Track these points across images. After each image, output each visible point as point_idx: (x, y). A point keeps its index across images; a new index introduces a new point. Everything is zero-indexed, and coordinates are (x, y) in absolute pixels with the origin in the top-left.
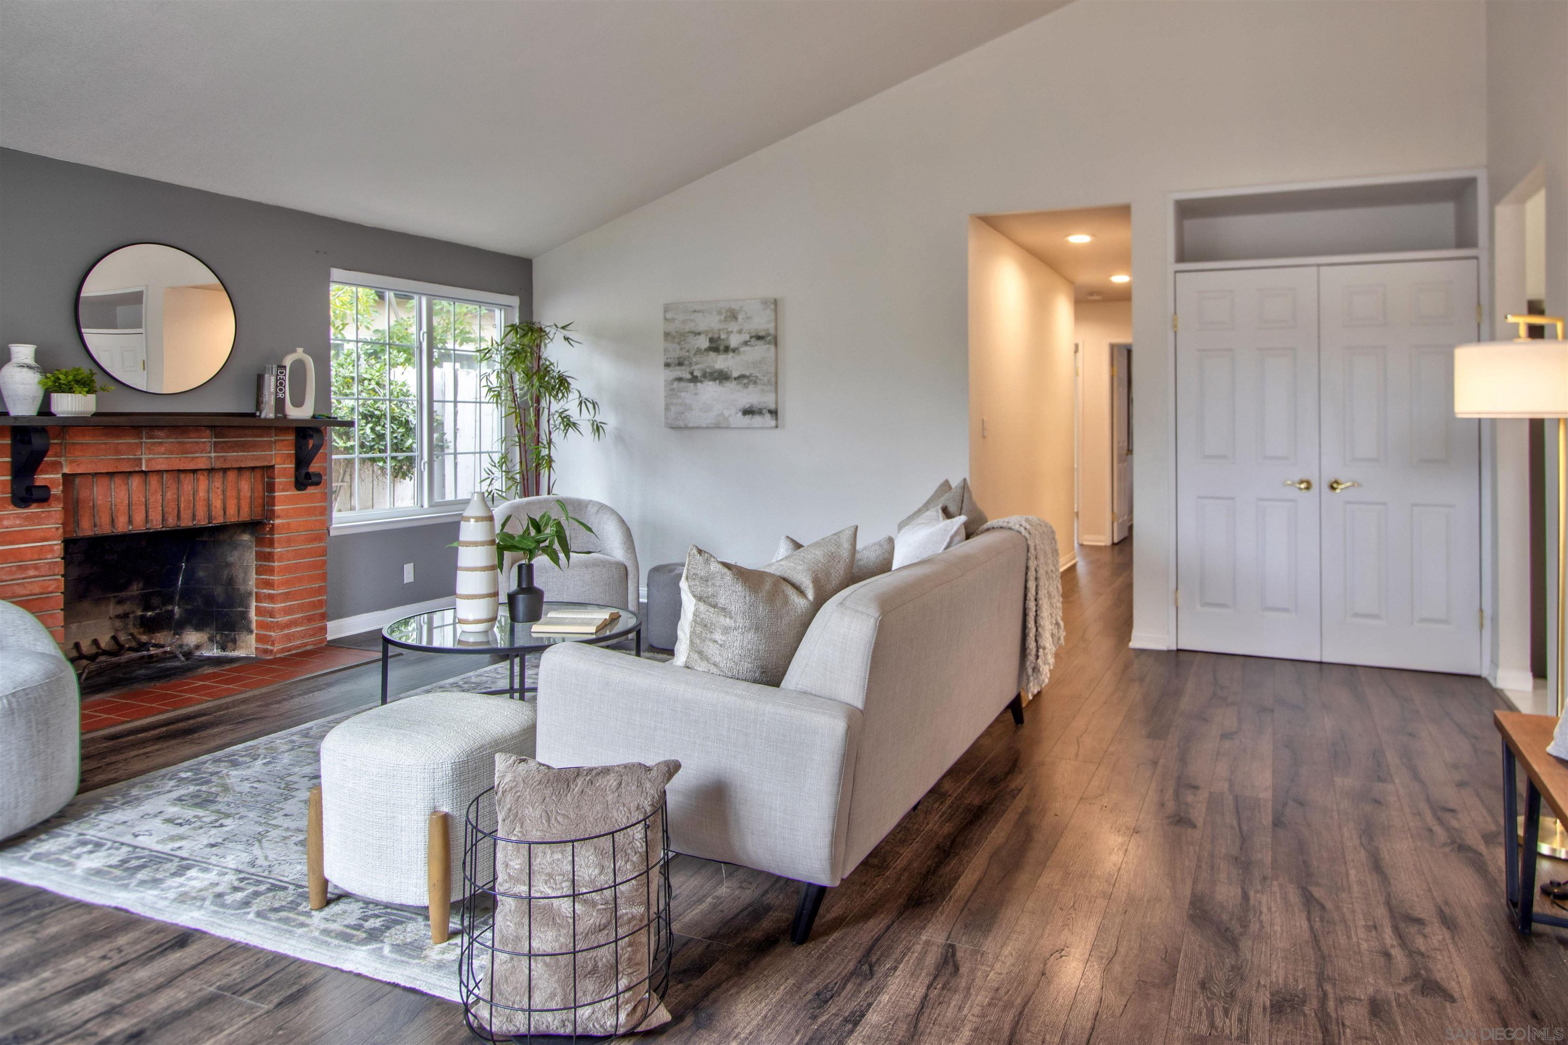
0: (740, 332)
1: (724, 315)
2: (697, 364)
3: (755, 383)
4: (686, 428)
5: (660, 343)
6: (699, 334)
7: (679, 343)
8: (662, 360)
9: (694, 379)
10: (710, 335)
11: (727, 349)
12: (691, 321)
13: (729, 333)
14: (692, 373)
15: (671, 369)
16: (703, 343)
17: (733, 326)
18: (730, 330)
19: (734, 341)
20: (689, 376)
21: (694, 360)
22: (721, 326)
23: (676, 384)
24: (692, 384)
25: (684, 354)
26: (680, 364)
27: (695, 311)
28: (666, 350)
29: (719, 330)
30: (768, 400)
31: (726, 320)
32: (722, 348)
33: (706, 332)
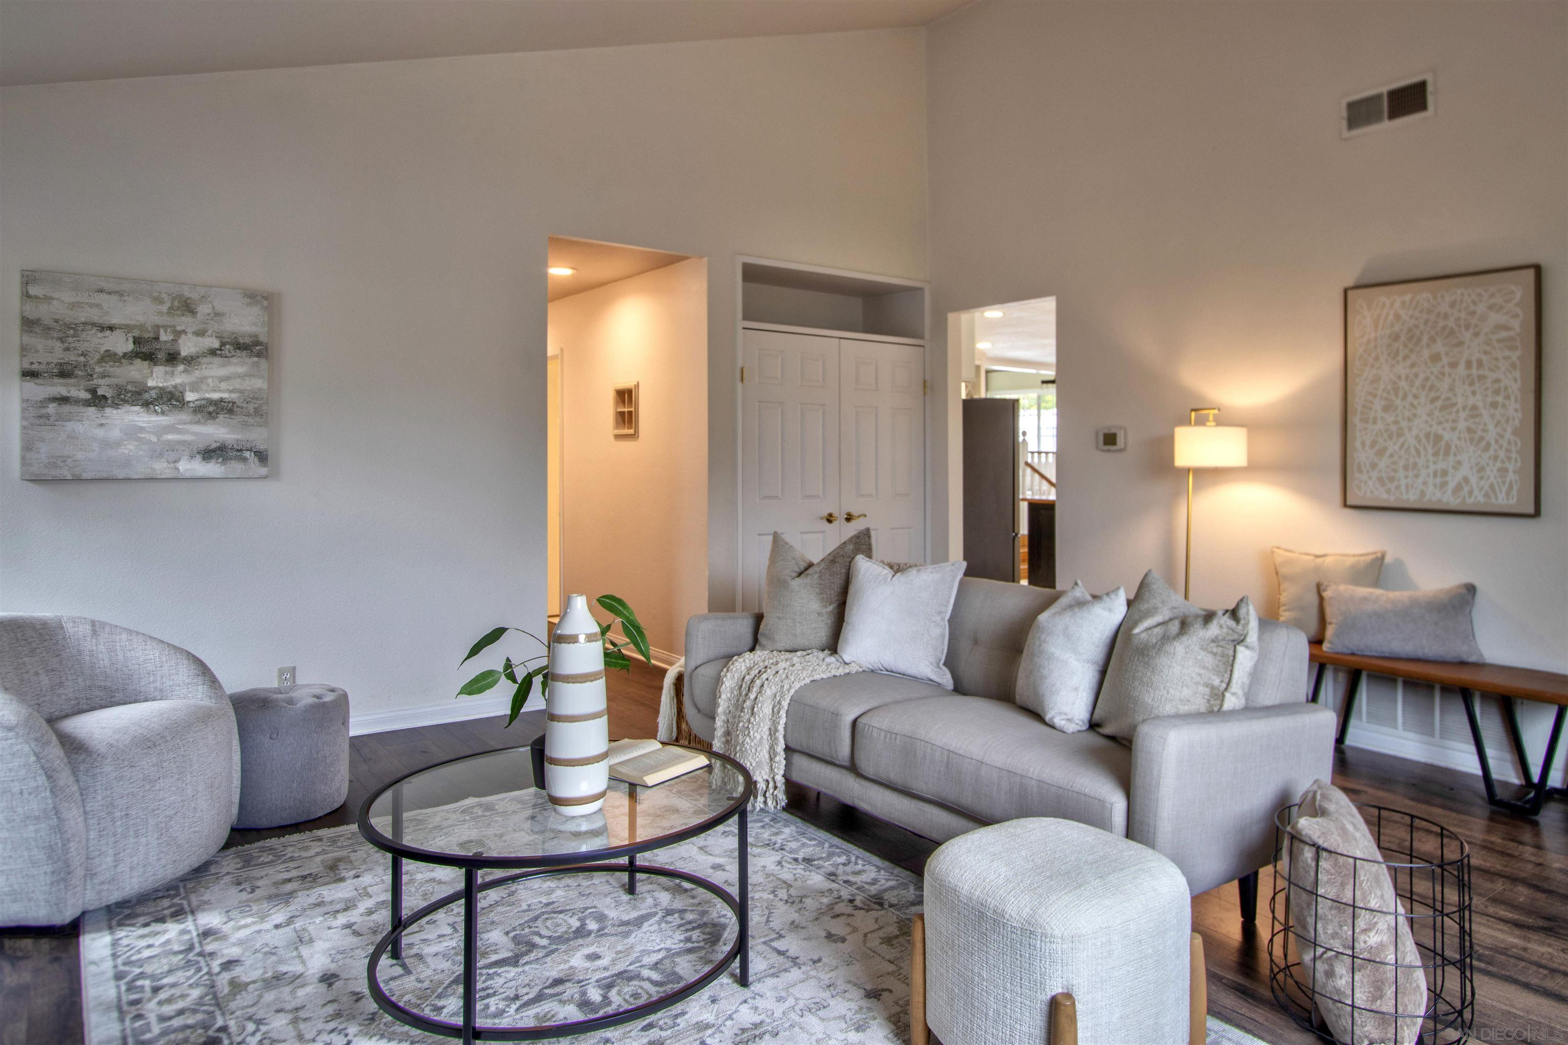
0: (200, 333)
1: (168, 305)
2: (104, 376)
3: (230, 411)
4: (78, 480)
5: (14, 335)
6: (111, 328)
7: (61, 340)
8: (15, 365)
9: (97, 400)
10: (136, 333)
11: (173, 358)
12: (99, 306)
13: (178, 334)
14: (93, 391)
15: (40, 381)
16: (122, 344)
17: (185, 322)
18: (179, 328)
19: (187, 347)
20: (86, 396)
21: (98, 369)
22: (159, 320)
23: (52, 408)
24: (92, 410)
25: (72, 357)
26: (64, 373)
27: (101, 291)
28: (24, 350)
29: (157, 327)
30: (257, 436)
31: (171, 311)
32: (161, 356)
33: (127, 328)
